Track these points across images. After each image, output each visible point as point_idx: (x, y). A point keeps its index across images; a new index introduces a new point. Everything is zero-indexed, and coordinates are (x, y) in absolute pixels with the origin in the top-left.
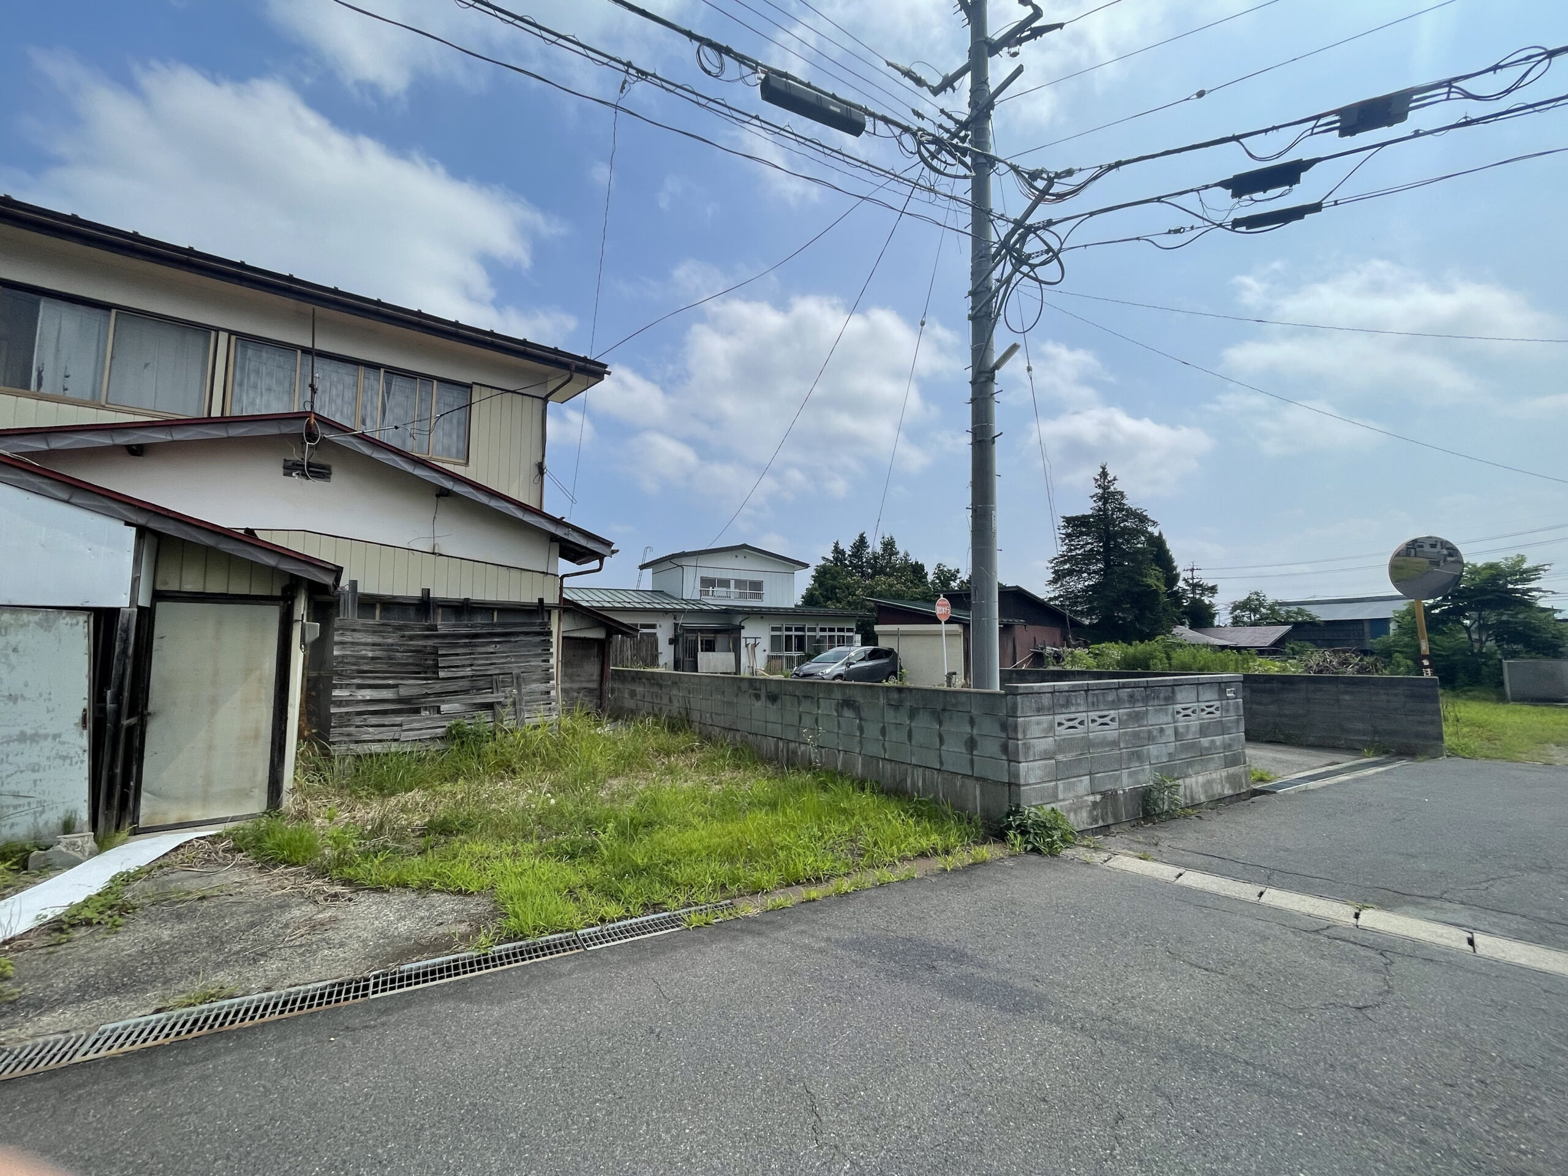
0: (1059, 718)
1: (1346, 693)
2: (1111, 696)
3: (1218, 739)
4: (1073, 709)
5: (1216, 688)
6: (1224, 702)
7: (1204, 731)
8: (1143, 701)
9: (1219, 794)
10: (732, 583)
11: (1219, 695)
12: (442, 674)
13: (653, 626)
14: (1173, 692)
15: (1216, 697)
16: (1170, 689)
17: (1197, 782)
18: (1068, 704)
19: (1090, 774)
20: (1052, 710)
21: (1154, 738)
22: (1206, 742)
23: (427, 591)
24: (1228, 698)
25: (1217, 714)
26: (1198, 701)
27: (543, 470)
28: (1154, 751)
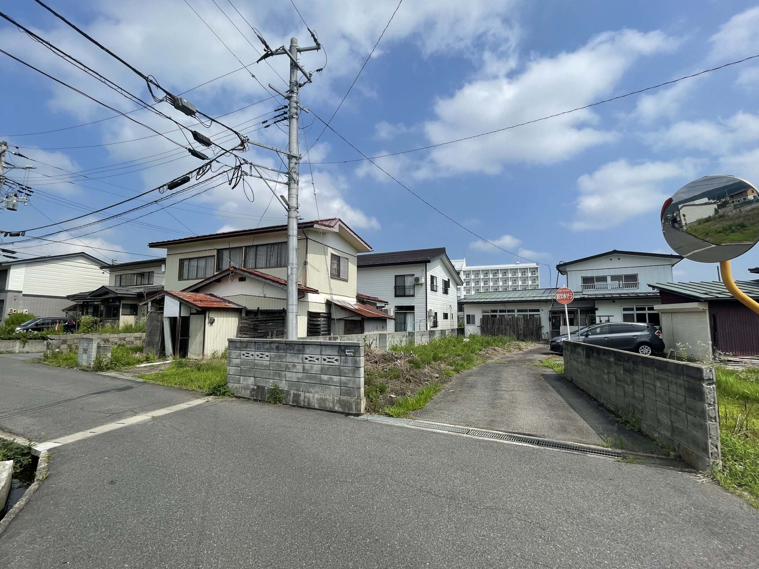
0: (243, 352)
2: (267, 346)
4: (249, 349)
5: (338, 349)
6: (343, 358)
8: (284, 350)
10: (609, 279)
11: (339, 353)
13: (538, 311)
14: (304, 348)
16: (301, 346)
18: (246, 347)
19: (254, 377)
20: (240, 349)
22: (325, 377)
23: (259, 308)
24: (346, 356)
25: (336, 363)
26: (321, 355)
27: (306, 263)
28: (288, 374)
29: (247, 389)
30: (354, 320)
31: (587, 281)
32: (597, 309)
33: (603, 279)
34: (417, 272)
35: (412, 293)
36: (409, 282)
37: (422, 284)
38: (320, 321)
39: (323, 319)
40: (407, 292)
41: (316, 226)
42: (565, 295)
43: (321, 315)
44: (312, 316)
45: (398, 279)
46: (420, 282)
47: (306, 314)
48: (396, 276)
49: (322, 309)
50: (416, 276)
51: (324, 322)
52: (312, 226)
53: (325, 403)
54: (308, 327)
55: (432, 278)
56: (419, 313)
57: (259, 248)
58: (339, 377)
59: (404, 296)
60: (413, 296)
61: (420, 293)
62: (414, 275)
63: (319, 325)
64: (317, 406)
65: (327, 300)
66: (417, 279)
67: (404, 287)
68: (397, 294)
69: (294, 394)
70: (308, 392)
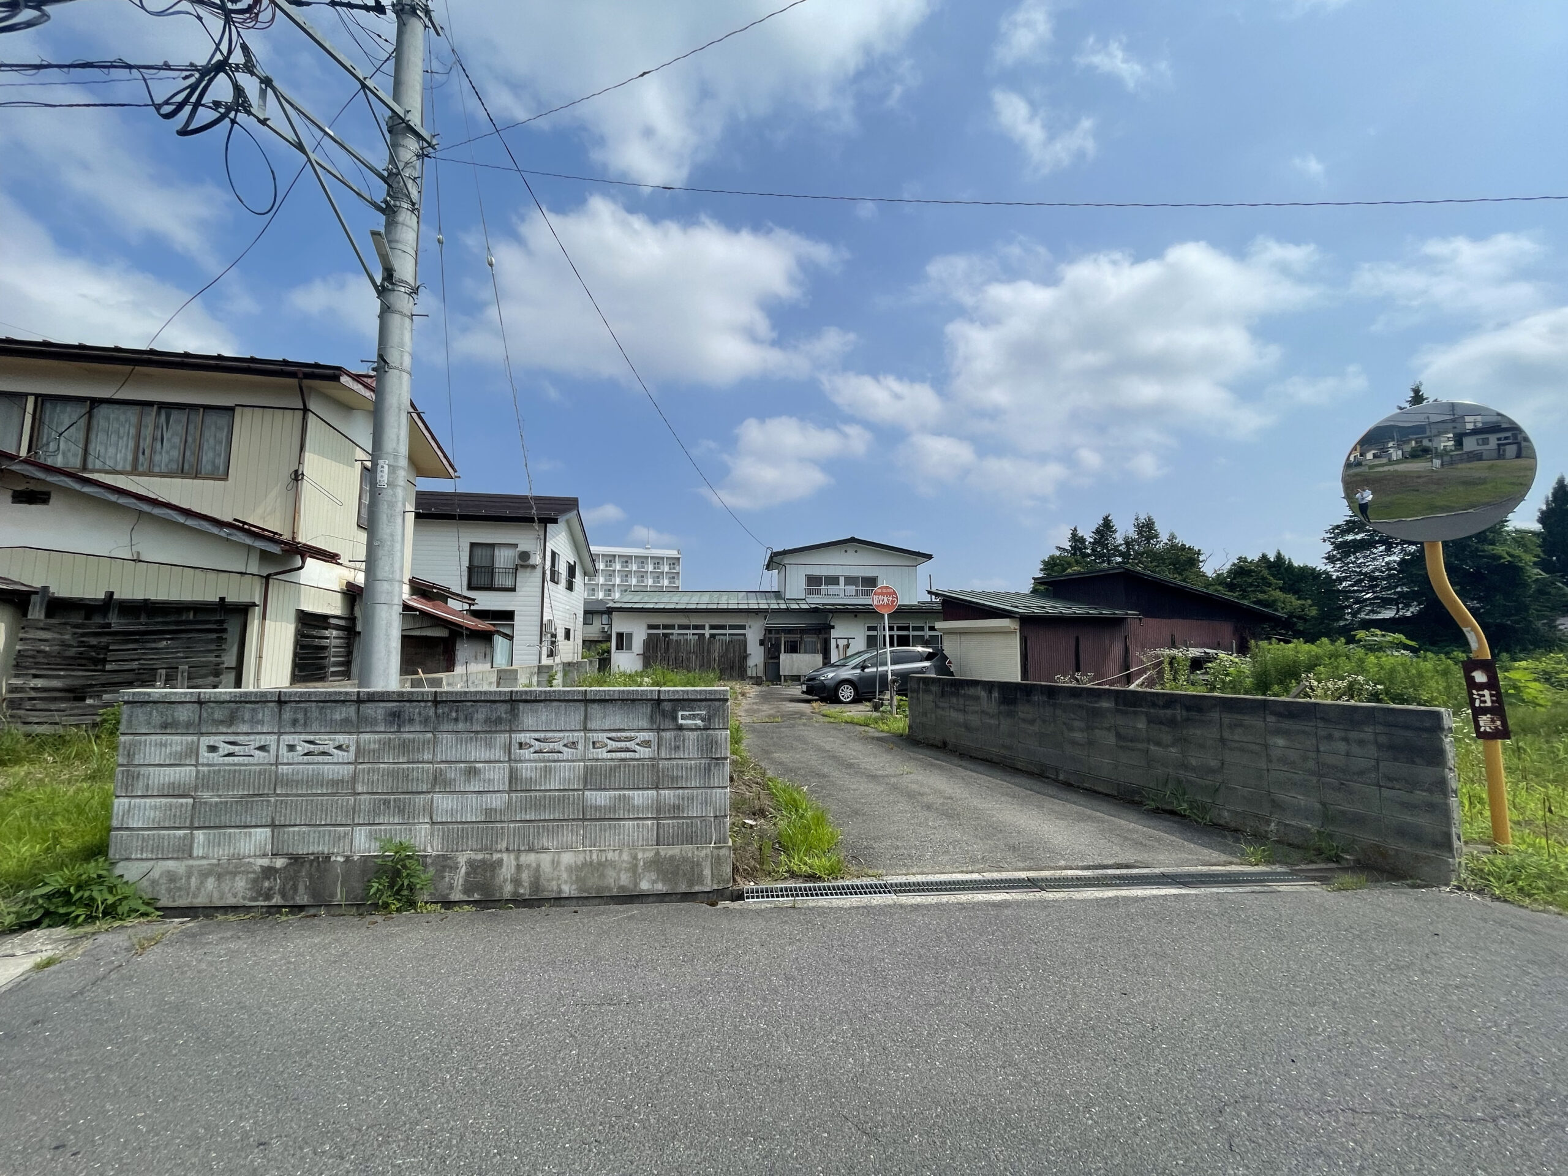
0: (206, 741)
1: (1278, 732)
2: (340, 714)
3: (640, 797)
4: (245, 728)
5: (647, 709)
6: (668, 735)
7: (592, 779)
8: (426, 721)
9: (621, 888)
10: (842, 580)
11: (652, 720)
12: (108, 667)
13: (743, 627)
14: (514, 713)
15: (645, 724)
16: (503, 709)
17: (555, 864)
18: (231, 720)
19: (273, 826)
20: (195, 728)
21: (446, 782)
22: (599, 798)
23: (112, 594)
24: (680, 728)
25: (644, 752)
26: (585, 729)
27: (297, 477)
28: (444, 803)
29: (234, 874)
30: (426, 637)
31: (813, 581)
32: (833, 627)
33: (833, 580)
34: (525, 540)
35: (509, 583)
36: (504, 558)
37: (534, 567)
38: (327, 638)
39: (335, 633)
40: (498, 581)
41: (344, 379)
42: (885, 599)
43: (332, 621)
44: (308, 622)
45: (478, 552)
46: (531, 562)
47: (292, 616)
48: (473, 545)
49: (333, 607)
50: (521, 548)
51: (337, 642)
52: (336, 378)
53: (602, 876)
54: (296, 655)
55: (554, 554)
56: (525, 627)
57: (102, 411)
58: (655, 792)
59: (490, 588)
60: (513, 590)
61: (528, 584)
62: (516, 546)
63: (325, 648)
64: (567, 890)
65: (349, 584)
66: (525, 556)
67: (491, 570)
68: (474, 583)
69: (470, 863)
70: (531, 850)
